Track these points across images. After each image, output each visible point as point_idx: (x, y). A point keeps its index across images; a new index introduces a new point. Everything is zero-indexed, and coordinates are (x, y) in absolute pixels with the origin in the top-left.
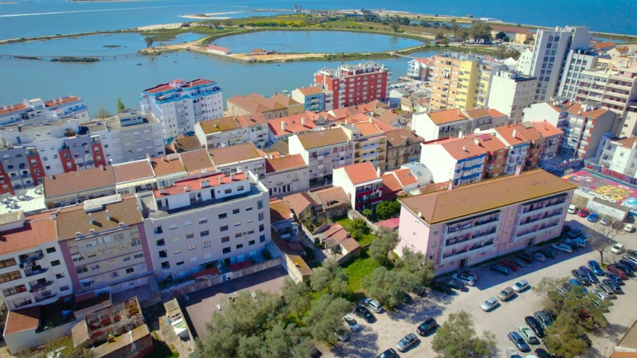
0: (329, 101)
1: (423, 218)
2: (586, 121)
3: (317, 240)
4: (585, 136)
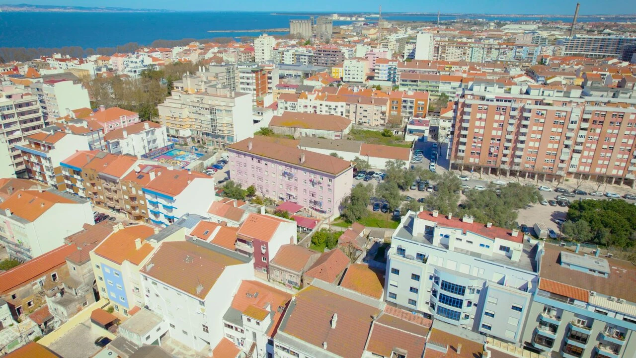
4: (103, 146)
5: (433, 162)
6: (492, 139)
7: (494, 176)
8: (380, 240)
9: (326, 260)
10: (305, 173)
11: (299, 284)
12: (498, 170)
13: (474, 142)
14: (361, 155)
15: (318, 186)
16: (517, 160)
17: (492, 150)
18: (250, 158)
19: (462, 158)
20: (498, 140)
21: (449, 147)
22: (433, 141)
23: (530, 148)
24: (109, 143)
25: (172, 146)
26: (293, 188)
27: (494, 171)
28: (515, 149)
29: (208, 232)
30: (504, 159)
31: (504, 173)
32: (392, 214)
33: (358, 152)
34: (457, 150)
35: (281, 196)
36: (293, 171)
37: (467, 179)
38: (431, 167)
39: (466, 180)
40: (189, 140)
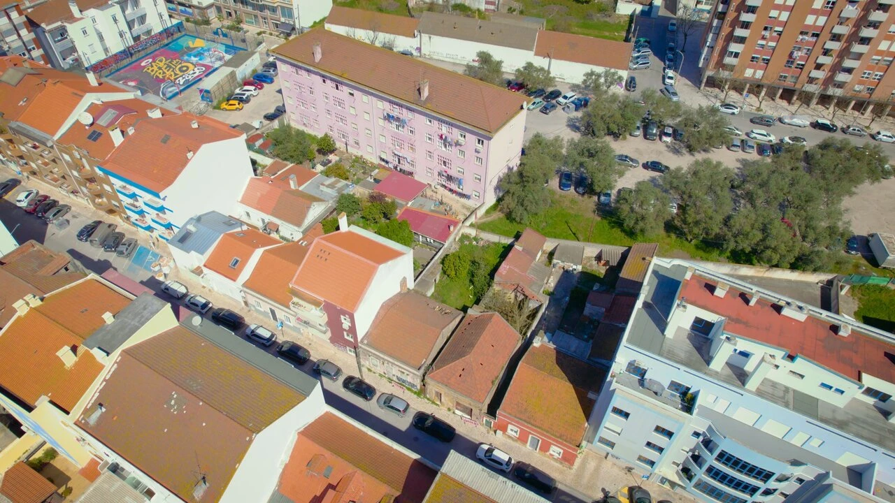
4: (29, 41)
5: (669, 67)
6: (802, 33)
7: (784, 103)
8: (574, 267)
9: (472, 345)
10: (430, 121)
11: (419, 387)
12: (797, 93)
13: (763, 38)
14: (536, 54)
15: (455, 150)
16: (841, 77)
17: (797, 54)
18: (319, 79)
19: (731, 68)
20: (814, 35)
21: (708, 44)
22: (669, 14)
23: (880, 53)
24: (44, 32)
25: (179, 27)
26: (406, 145)
27: (788, 95)
28: (844, 53)
29: (237, 261)
30: (815, 74)
31: (806, 99)
32: (595, 198)
33: (532, 50)
34: (724, 52)
35: (384, 156)
36: (405, 115)
37: (736, 111)
38: (668, 81)
39: (733, 114)
40: (212, 14)
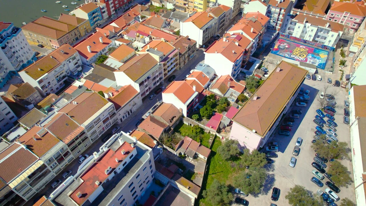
0: (104, 12)
1: (256, 132)
2: (281, 10)
3: (180, 154)
